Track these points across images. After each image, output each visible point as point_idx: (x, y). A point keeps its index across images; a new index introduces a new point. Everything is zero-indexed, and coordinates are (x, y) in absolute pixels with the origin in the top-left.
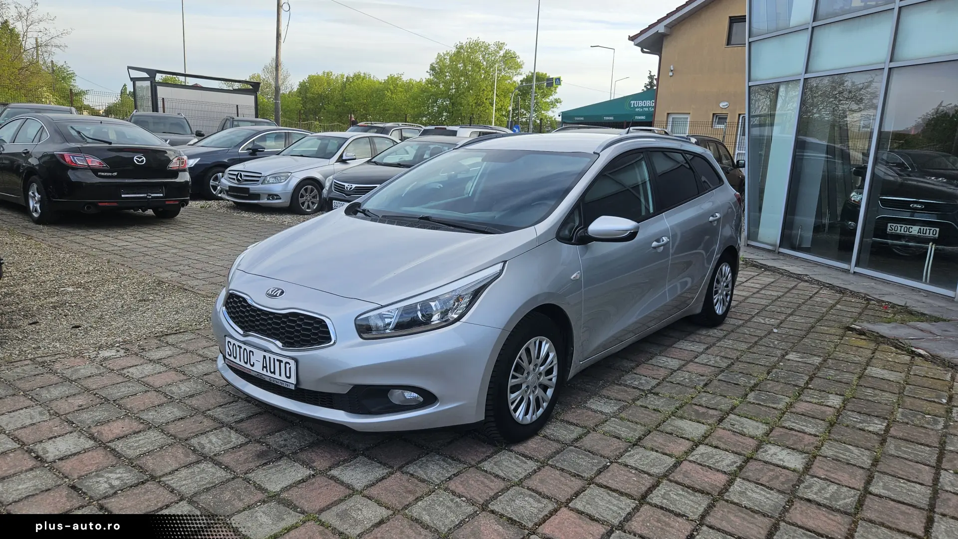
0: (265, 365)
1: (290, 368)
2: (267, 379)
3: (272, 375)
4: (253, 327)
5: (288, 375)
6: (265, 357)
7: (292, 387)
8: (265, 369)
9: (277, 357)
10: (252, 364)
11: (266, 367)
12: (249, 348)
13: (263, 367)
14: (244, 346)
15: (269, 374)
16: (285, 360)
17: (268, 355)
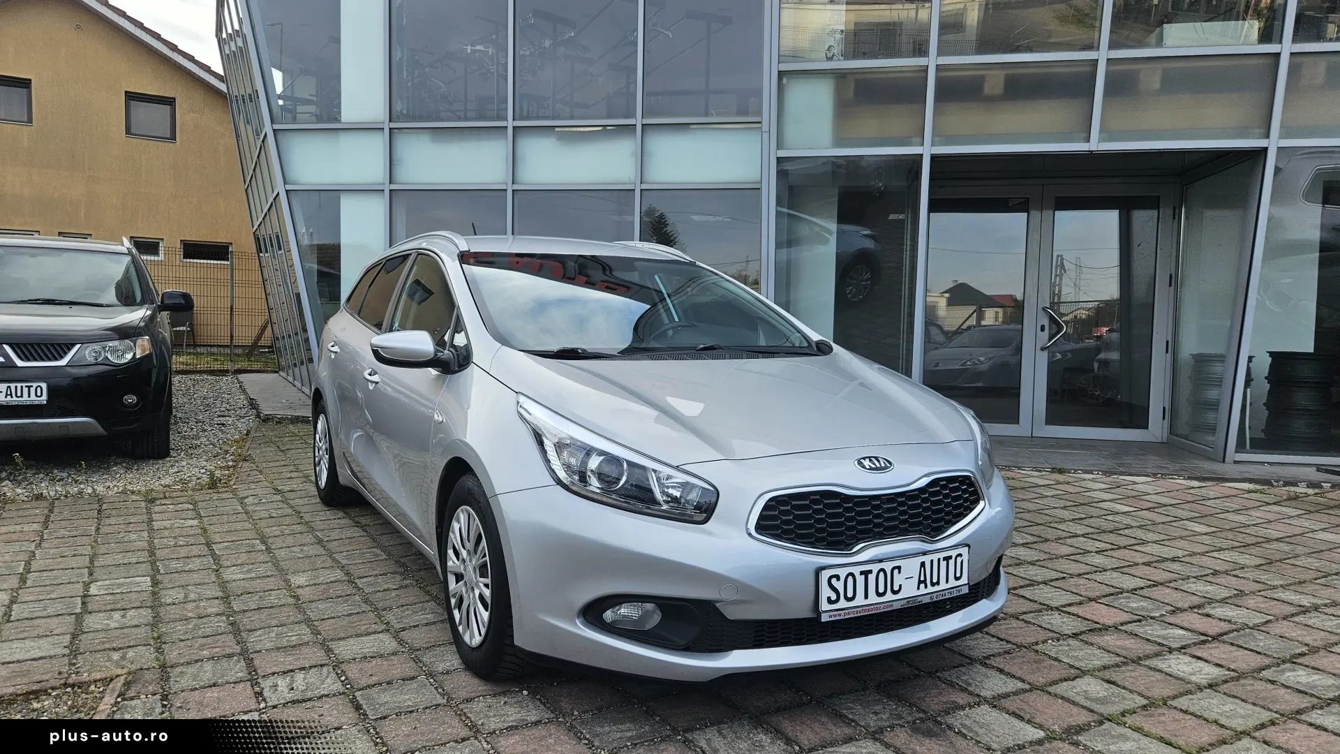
0: (922, 579)
1: (962, 562)
2: (926, 600)
3: (936, 588)
4: (869, 531)
5: (958, 575)
6: (923, 564)
7: (965, 590)
8: (922, 586)
9: (942, 555)
10: (896, 588)
11: (924, 582)
12: (888, 566)
13: (920, 582)
14: (875, 568)
15: (931, 589)
16: (954, 553)
17: (927, 559)
